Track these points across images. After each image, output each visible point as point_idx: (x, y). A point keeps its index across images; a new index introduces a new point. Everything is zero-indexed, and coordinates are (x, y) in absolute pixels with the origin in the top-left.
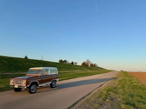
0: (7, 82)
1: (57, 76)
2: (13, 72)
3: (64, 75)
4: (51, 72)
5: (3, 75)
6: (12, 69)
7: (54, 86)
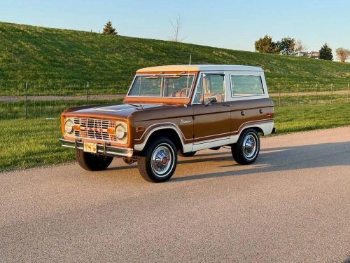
0: (47, 130)
1: (265, 111)
2: (64, 92)
3: (284, 109)
4: (234, 92)
5: (29, 104)
6: (60, 78)
7: (249, 156)
